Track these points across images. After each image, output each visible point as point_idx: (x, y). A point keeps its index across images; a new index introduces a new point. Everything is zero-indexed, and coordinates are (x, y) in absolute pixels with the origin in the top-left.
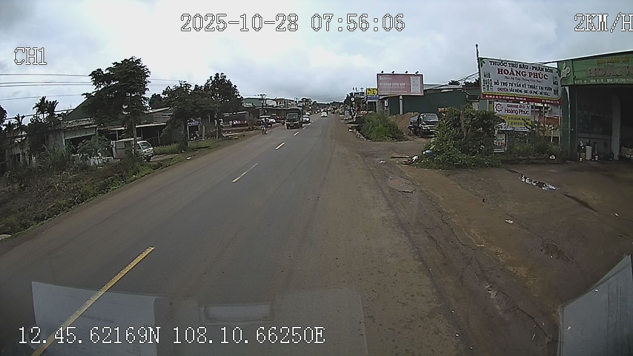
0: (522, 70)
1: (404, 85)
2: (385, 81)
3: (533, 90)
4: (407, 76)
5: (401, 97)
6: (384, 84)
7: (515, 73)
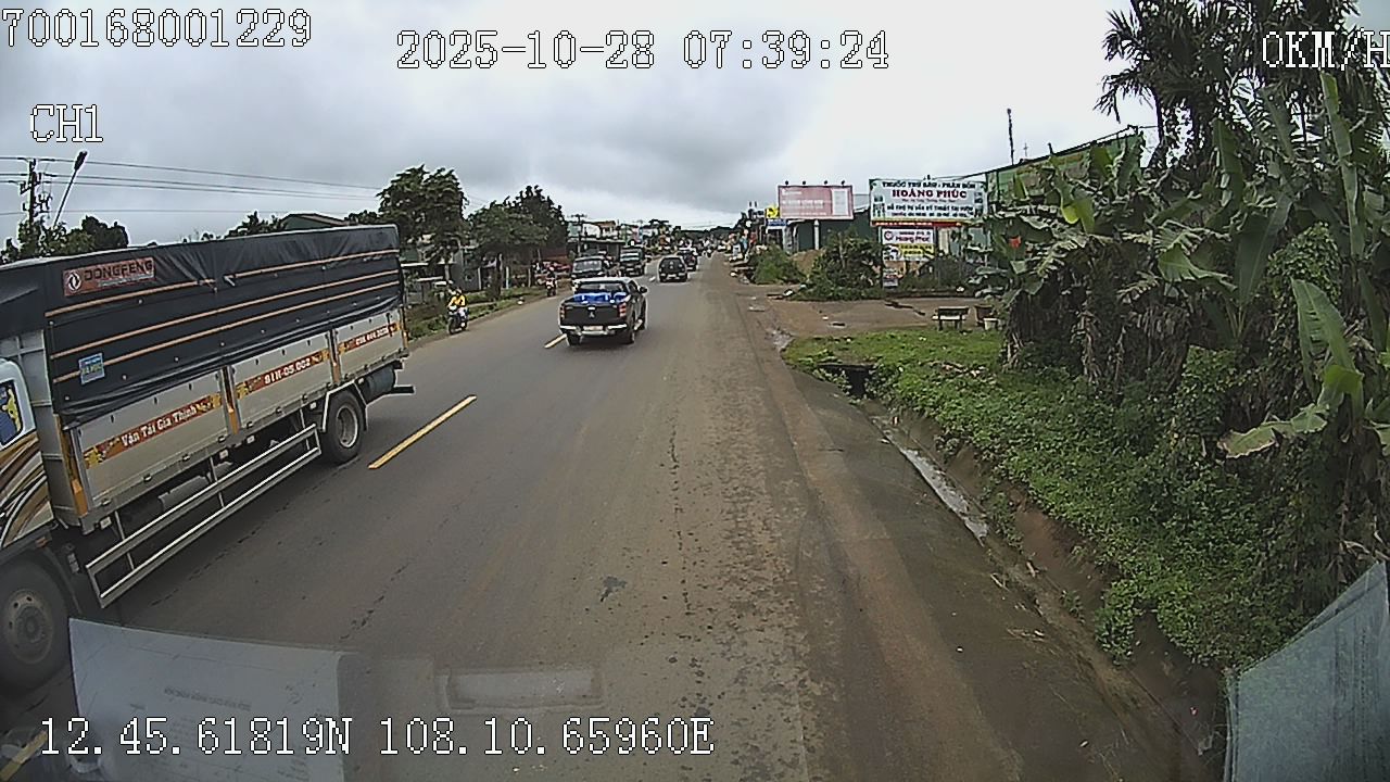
0: (926, 189)
2: (791, 197)
3: (942, 212)
4: (826, 189)
5: (816, 223)
6: (790, 202)
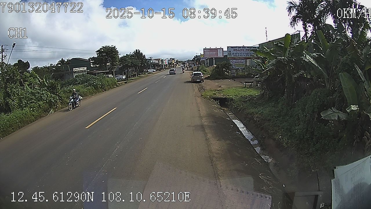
0: (243, 49)
1: (215, 53)
2: (207, 52)
3: (247, 55)
4: (216, 49)
5: (214, 58)
7: (240, 50)
